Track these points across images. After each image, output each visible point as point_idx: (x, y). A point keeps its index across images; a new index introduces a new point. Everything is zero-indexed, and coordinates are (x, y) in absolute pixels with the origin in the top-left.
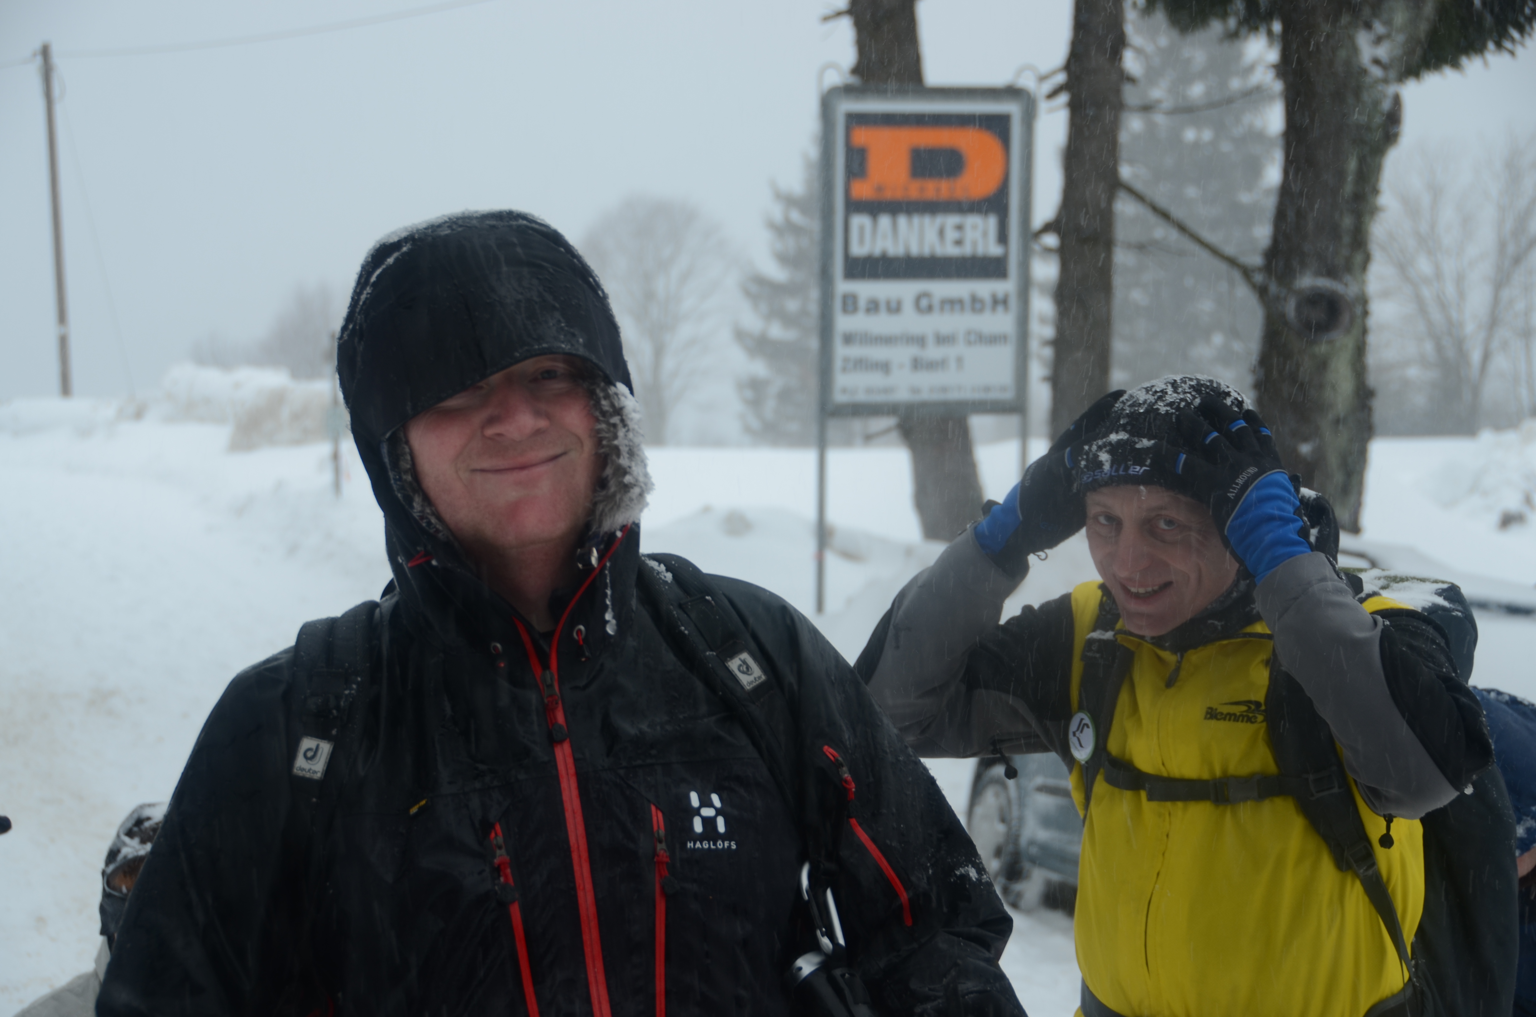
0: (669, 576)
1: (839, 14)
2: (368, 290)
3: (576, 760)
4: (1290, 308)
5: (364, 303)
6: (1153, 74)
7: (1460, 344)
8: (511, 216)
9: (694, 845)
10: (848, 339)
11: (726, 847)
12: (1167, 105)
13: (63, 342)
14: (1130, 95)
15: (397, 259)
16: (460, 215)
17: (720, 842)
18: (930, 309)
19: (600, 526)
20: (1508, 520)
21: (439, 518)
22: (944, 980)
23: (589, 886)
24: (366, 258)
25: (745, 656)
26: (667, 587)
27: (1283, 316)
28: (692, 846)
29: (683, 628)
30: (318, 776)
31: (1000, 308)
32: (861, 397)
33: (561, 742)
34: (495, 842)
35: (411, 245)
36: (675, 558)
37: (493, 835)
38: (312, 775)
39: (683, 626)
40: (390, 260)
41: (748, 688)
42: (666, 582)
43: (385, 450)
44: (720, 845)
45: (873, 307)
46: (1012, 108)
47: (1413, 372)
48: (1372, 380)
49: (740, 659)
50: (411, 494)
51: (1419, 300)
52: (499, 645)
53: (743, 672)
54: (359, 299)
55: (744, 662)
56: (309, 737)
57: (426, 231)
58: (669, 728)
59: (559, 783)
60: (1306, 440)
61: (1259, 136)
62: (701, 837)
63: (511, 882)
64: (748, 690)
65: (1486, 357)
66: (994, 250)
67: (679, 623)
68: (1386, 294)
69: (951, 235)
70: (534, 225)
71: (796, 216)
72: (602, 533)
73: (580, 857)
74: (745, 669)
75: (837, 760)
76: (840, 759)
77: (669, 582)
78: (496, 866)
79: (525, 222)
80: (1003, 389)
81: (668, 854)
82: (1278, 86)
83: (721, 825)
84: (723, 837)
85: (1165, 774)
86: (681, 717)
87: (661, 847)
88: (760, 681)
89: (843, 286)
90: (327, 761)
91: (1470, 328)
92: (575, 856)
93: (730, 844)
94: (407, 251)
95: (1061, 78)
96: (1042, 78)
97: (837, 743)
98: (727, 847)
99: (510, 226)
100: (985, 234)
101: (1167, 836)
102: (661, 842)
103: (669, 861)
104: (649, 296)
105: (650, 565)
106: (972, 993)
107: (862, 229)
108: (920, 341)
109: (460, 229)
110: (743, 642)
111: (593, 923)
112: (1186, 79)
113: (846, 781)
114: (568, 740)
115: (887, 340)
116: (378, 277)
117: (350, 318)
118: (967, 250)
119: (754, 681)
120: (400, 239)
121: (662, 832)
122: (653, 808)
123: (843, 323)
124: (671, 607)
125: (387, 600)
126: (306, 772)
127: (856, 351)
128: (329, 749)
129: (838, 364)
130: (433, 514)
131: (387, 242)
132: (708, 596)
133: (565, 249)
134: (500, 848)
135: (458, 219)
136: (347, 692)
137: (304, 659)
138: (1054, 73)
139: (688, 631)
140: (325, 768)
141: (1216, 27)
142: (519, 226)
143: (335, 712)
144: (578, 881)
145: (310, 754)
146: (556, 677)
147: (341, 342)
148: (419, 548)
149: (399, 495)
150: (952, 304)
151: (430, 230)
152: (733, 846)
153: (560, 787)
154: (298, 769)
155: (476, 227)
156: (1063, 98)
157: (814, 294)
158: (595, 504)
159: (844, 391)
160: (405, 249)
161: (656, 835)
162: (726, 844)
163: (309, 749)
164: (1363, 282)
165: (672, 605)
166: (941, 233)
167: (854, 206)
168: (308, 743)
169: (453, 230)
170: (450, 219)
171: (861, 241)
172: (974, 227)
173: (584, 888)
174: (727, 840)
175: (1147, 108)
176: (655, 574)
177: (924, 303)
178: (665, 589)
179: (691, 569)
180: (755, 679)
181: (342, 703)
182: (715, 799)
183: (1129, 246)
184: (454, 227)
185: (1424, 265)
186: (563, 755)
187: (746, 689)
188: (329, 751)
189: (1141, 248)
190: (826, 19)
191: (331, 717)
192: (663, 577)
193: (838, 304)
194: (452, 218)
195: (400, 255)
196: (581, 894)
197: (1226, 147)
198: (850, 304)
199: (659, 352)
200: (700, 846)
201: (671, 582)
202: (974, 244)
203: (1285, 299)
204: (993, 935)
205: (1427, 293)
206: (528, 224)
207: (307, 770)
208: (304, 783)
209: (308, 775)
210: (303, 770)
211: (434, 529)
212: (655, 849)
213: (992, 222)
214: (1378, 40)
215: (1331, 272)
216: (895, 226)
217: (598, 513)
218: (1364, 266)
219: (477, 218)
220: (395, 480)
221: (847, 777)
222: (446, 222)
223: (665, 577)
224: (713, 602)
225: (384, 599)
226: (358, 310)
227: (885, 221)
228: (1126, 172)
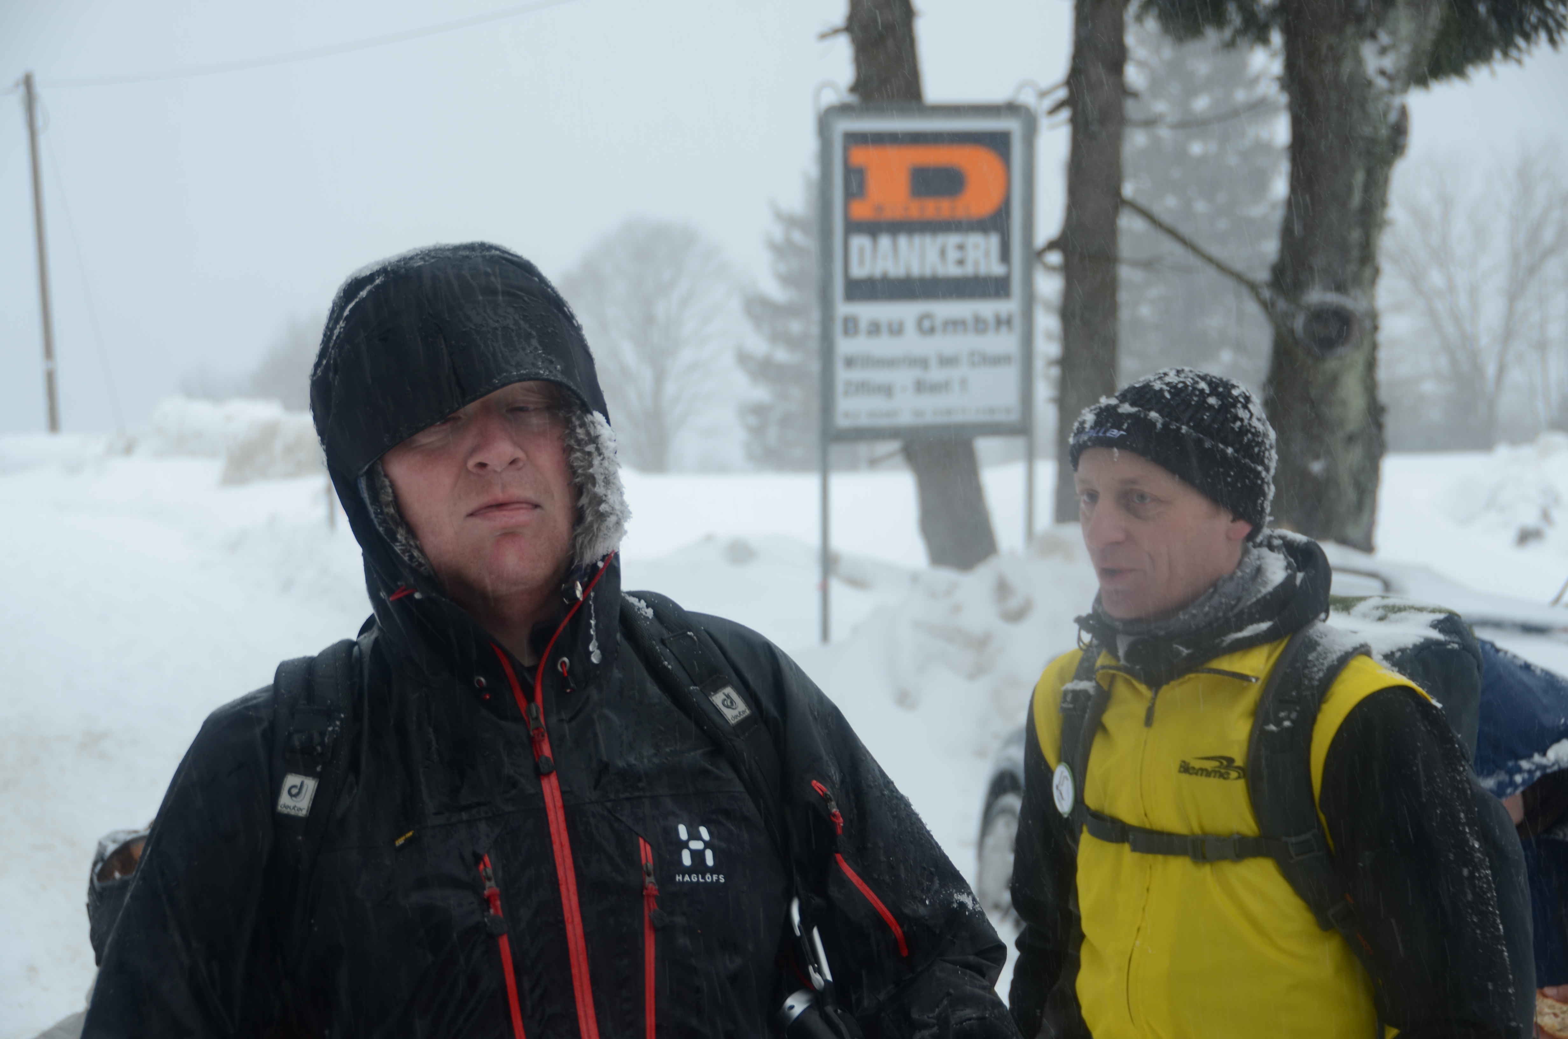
0: (650, 612)
1: (836, 32)
2: (342, 324)
3: (563, 793)
4: (1299, 323)
5: (338, 337)
6: (1157, 86)
7: (1474, 357)
8: (484, 247)
9: (683, 878)
10: (850, 362)
11: (714, 880)
12: (1173, 117)
13: (50, 378)
14: (1131, 108)
15: (370, 292)
16: (432, 248)
17: (708, 875)
18: (932, 330)
19: (581, 559)
20: (1526, 537)
21: (422, 551)
22: (937, 1010)
23: (577, 919)
24: (338, 293)
25: (729, 690)
26: (648, 623)
27: (1292, 331)
28: (681, 880)
29: (666, 663)
30: (303, 813)
31: (1004, 329)
32: (864, 421)
33: (548, 775)
34: (484, 874)
35: (384, 277)
36: (654, 595)
37: (482, 866)
38: (297, 812)
39: (666, 661)
40: (363, 294)
41: (733, 722)
42: (648, 618)
43: (363, 484)
44: (708, 878)
45: (875, 329)
46: (1011, 125)
47: (1429, 387)
48: (1384, 396)
49: (724, 694)
50: (394, 527)
51: (1432, 314)
52: (483, 679)
53: (728, 707)
54: (332, 334)
55: (728, 696)
56: (293, 774)
57: (399, 264)
58: (655, 760)
59: (546, 816)
60: (1317, 457)
61: (1264, 148)
62: (689, 871)
63: (500, 914)
64: (732, 724)
65: (1502, 370)
66: (997, 269)
67: (663, 658)
68: (1398, 308)
69: (953, 255)
70: (506, 256)
71: (798, 237)
72: (584, 566)
73: (568, 890)
74: (729, 704)
75: (826, 794)
76: (828, 793)
77: (650, 618)
78: (486, 898)
79: (498, 252)
80: (1008, 411)
81: (657, 887)
82: (1283, 99)
83: (710, 861)
84: (713, 871)
85: (1148, 826)
86: (668, 750)
87: (650, 881)
88: (744, 715)
89: (843, 309)
90: (312, 798)
91: (1484, 341)
92: (563, 889)
93: (718, 877)
94: (380, 283)
95: (1062, 94)
96: (1043, 94)
97: (824, 778)
98: (716, 880)
99: (484, 257)
100: (987, 254)
101: (1148, 890)
102: (649, 875)
103: (658, 895)
104: (649, 320)
105: (630, 601)
106: (970, 1019)
107: (861, 251)
108: (923, 363)
109: (433, 261)
110: (727, 677)
111: (582, 957)
112: (1191, 90)
113: (834, 815)
114: (555, 772)
115: (890, 363)
116: (351, 311)
117: (322, 355)
118: (969, 270)
119: (739, 715)
120: (372, 272)
121: (650, 866)
122: (641, 841)
123: (844, 346)
124: (654, 642)
125: (365, 637)
126: (290, 809)
127: (857, 375)
128: (314, 786)
129: (840, 387)
130: (417, 547)
131: (359, 276)
132: (690, 632)
133: (539, 278)
134: (489, 879)
135: (430, 251)
136: (330, 729)
137: (285, 696)
138: (1055, 88)
139: (671, 665)
140: (310, 805)
141: (1212, 36)
142: (492, 257)
143: (319, 748)
144: (567, 914)
145: (294, 791)
146: (541, 710)
147: (314, 378)
148: (399, 583)
149: (381, 529)
150: (955, 325)
151: (403, 263)
152: (721, 880)
153: (547, 820)
154: (282, 806)
155: (449, 258)
156: (1065, 114)
157: (816, 315)
158: (576, 537)
159: (846, 415)
160: (378, 282)
161: (645, 868)
162: (715, 877)
163: (294, 786)
164: (1372, 297)
165: (654, 640)
166: (943, 253)
167: (853, 227)
168: (292, 780)
169: (425, 261)
170: (421, 252)
171: (862, 262)
172: (976, 247)
173: (573, 922)
174: (715, 874)
175: (1150, 123)
176: (636, 610)
177: (926, 324)
178: (647, 624)
179: (671, 605)
180: (740, 713)
181: (326, 740)
182: (704, 832)
183: (1136, 264)
184: (427, 258)
185: (1436, 278)
186: (551, 788)
187: (731, 724)
188: (314, 787)
189: (1148, 265)
190: (824, 36)
191: (315, 753)
192: (644, 613)
193: (838, 327)
194: (424, 250)
195: (373, 288)
196: (569, 927)
197: (1232, 160)
198: (851, 326)
199: (659, 378)
200: (689, 880)
201: (652, 618)
202: (976, 263)
203: (1293, 316)
204: (989, 963)
205: (1440, 306)
206: (501, 254)
207: (292, 808)
208: (289, 820)
209: (293, 812)
210: (287, 807)
211: (417, 563)
212: (643, 882)
213: (994, 241)
214: (1383, 51)
215: (1340, 288)
216: (895, 248)
217: (578, 546)
218: (1373, 281)
219: (448, 250)
220: (376, 513)
221: (836, 811)
222: (417, 255)
223: (646, 613)
224: (695, 638)
225: (362, 637)
226: (331, 345)
227: (885, 241)
228: (1128, 190)
